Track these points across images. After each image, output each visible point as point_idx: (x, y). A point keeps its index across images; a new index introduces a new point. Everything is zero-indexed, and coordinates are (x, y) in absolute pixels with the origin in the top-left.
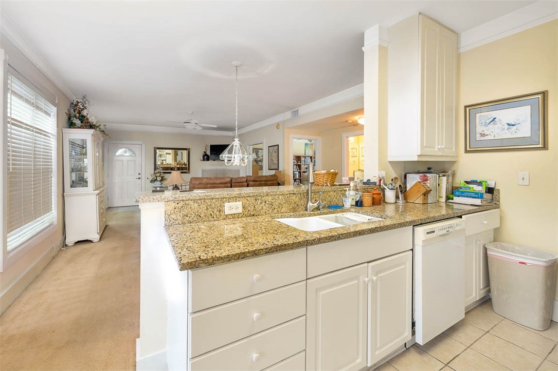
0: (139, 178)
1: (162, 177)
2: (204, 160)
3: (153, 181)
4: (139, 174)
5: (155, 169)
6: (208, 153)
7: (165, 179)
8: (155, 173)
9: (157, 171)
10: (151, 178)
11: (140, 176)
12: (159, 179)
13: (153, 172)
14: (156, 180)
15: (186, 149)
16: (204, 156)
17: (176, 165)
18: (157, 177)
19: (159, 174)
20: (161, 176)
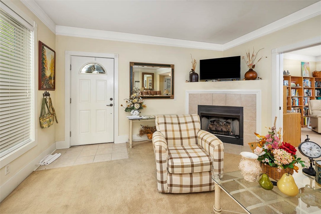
0: (111, 105)
1: (141, 104)
2: (191, 80)
3: (129, 109)
4: (111, 99)
5: (131, 93)
6: (198, 71)
7: (144, 106)
8: (131, 99)
9: (135, 95)
10: (125, 106)
11: (112, 102)
12: (137, 106)
13: (128, 97)
14: (133, 108)
15: (168, 66)
16: (191, 76)
17: (143, 90)
18: (134, 104)
19: (136, 100)
20: (139, 102)
